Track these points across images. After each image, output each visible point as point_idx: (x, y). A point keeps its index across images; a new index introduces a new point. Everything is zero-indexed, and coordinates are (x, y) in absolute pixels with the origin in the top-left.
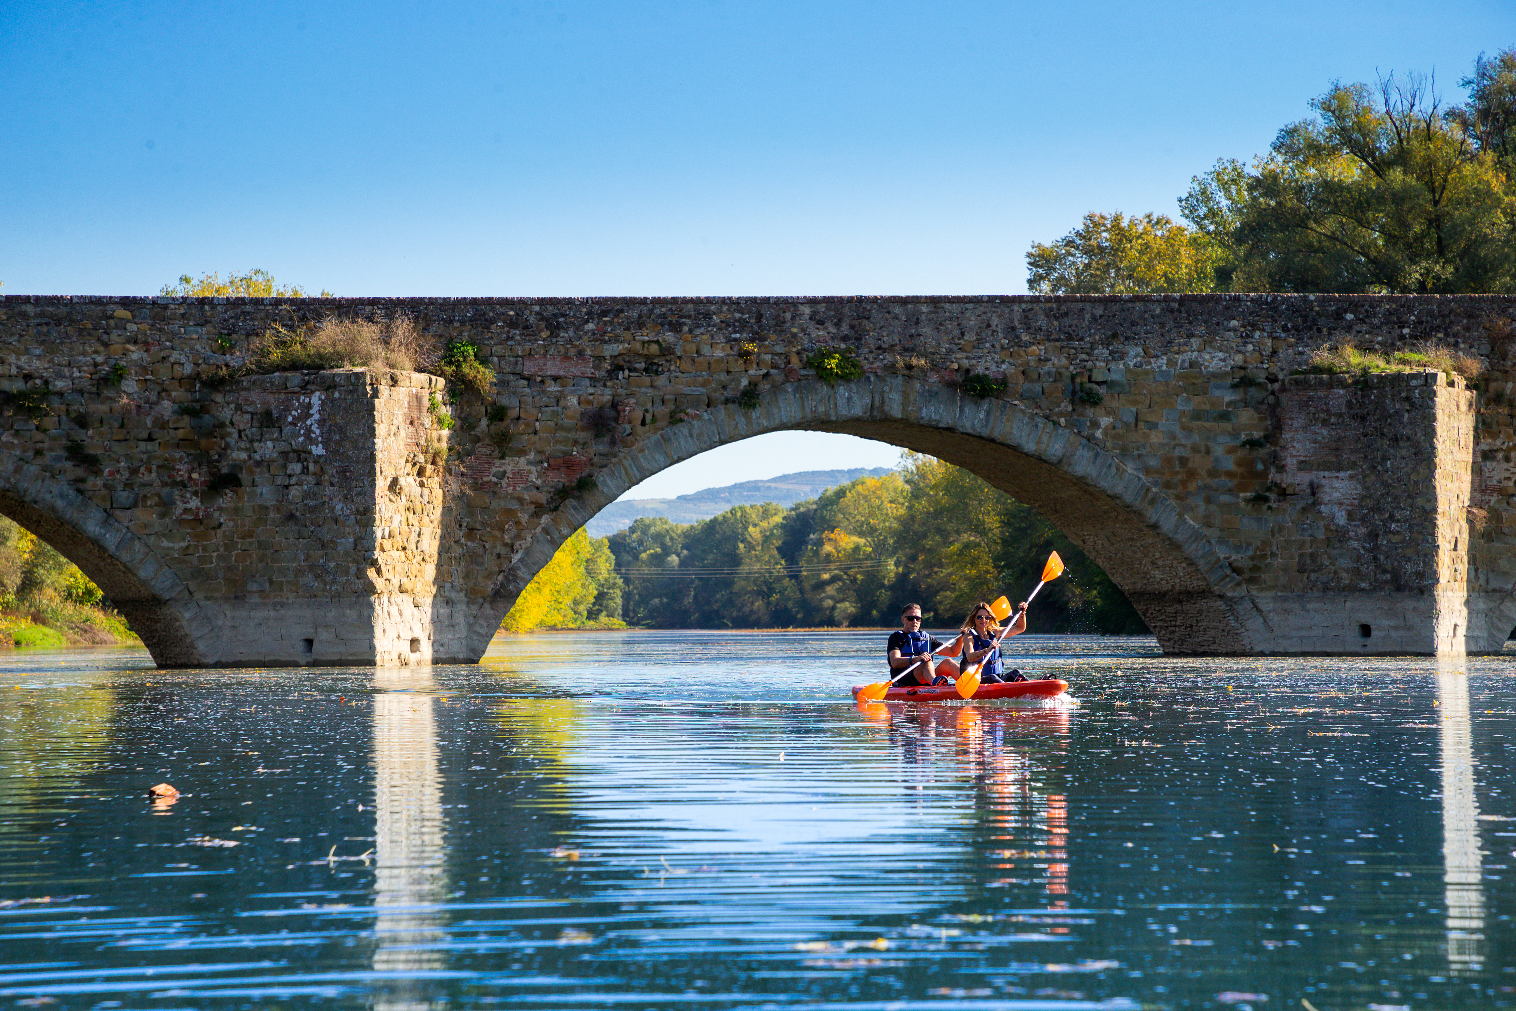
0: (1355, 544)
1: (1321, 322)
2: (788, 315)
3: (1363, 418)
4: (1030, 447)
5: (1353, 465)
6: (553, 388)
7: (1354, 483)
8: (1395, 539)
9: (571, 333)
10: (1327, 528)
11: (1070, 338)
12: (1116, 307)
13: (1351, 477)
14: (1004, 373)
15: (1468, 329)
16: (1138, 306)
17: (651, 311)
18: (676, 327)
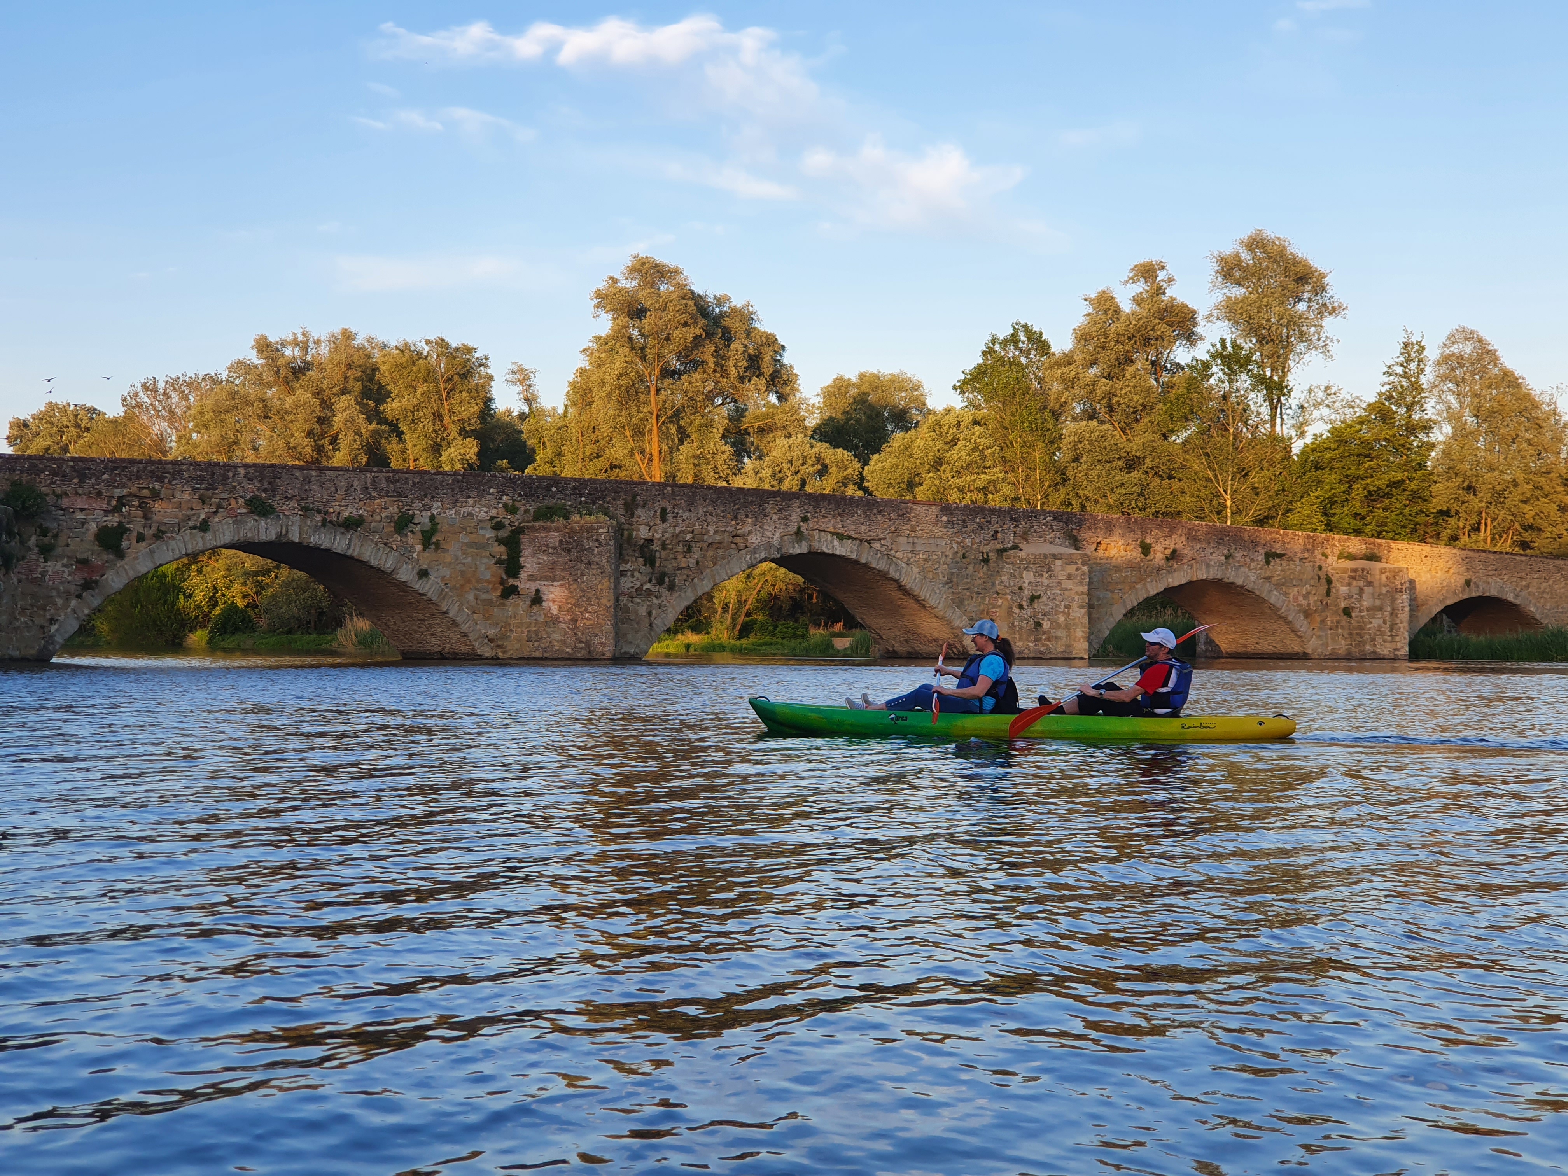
0: (563, 626)
1: (539, 491)
2: (231, 474)
3: (569, 551)
4: (374, 562)
5: (563, 578)
6: (80, 516)
7: (562, 589)
8: (588, 623)
9: (93, 481)
10: (546, 615)
11: (400, 496)
12: (427, 477)
13: (561, 586)
14: (361, 516)
15: (614, 499)
16: (439, 477)
17: (145, 468)
18: (161, 480)
